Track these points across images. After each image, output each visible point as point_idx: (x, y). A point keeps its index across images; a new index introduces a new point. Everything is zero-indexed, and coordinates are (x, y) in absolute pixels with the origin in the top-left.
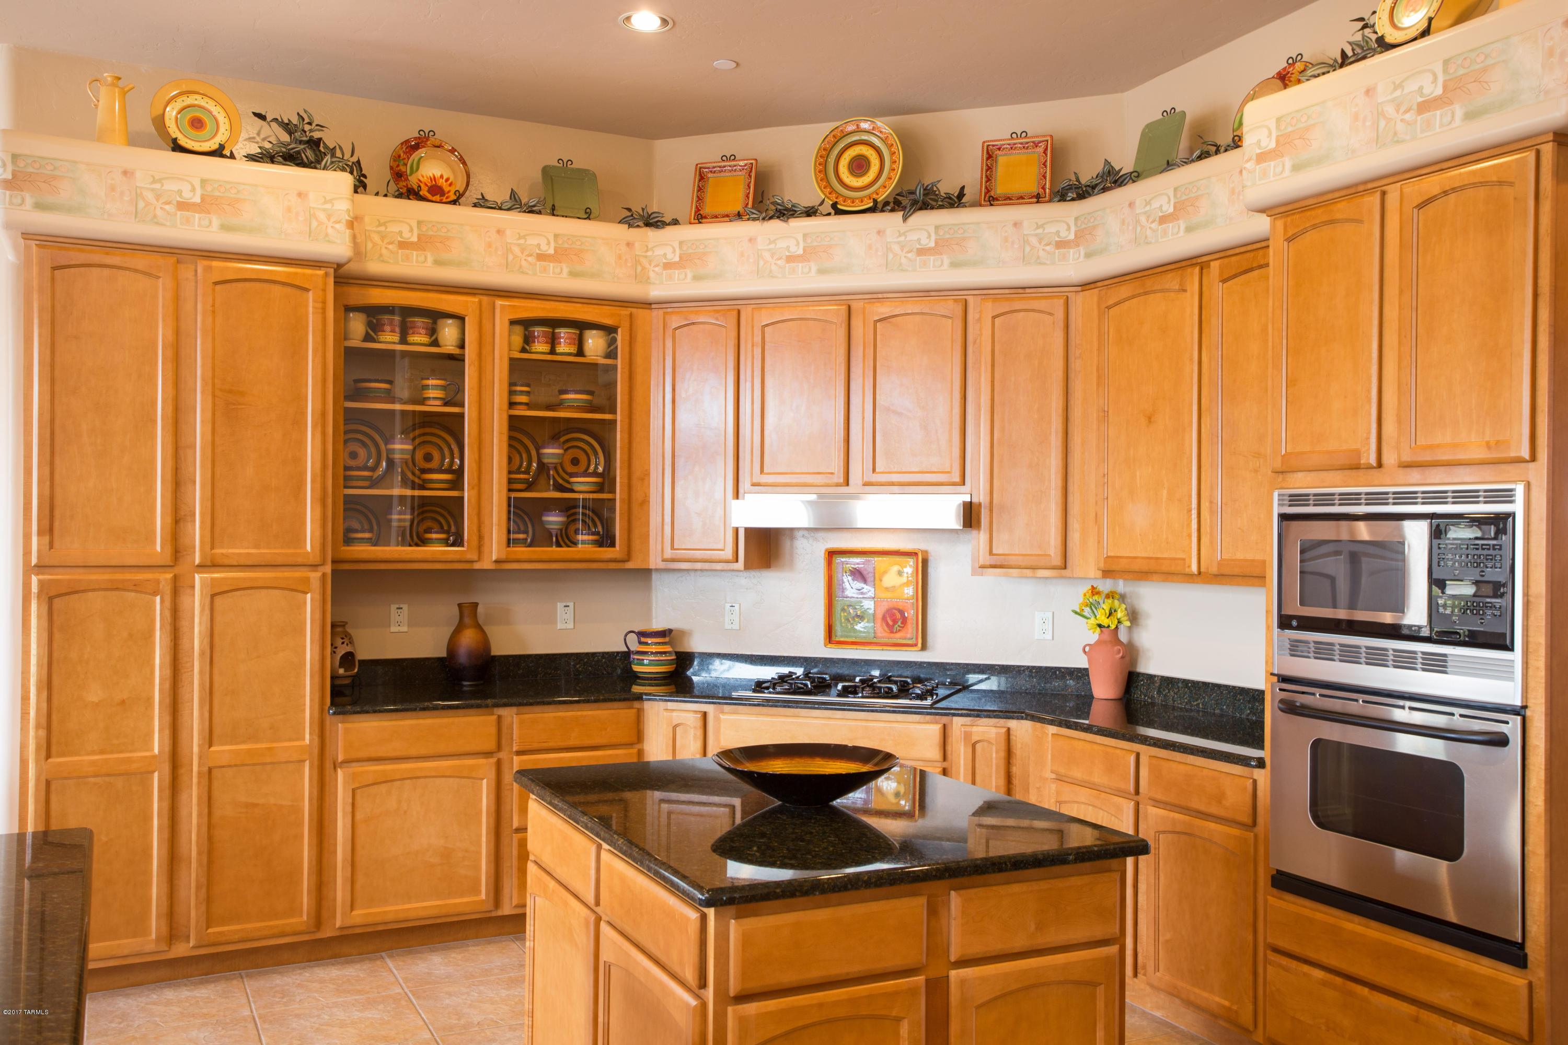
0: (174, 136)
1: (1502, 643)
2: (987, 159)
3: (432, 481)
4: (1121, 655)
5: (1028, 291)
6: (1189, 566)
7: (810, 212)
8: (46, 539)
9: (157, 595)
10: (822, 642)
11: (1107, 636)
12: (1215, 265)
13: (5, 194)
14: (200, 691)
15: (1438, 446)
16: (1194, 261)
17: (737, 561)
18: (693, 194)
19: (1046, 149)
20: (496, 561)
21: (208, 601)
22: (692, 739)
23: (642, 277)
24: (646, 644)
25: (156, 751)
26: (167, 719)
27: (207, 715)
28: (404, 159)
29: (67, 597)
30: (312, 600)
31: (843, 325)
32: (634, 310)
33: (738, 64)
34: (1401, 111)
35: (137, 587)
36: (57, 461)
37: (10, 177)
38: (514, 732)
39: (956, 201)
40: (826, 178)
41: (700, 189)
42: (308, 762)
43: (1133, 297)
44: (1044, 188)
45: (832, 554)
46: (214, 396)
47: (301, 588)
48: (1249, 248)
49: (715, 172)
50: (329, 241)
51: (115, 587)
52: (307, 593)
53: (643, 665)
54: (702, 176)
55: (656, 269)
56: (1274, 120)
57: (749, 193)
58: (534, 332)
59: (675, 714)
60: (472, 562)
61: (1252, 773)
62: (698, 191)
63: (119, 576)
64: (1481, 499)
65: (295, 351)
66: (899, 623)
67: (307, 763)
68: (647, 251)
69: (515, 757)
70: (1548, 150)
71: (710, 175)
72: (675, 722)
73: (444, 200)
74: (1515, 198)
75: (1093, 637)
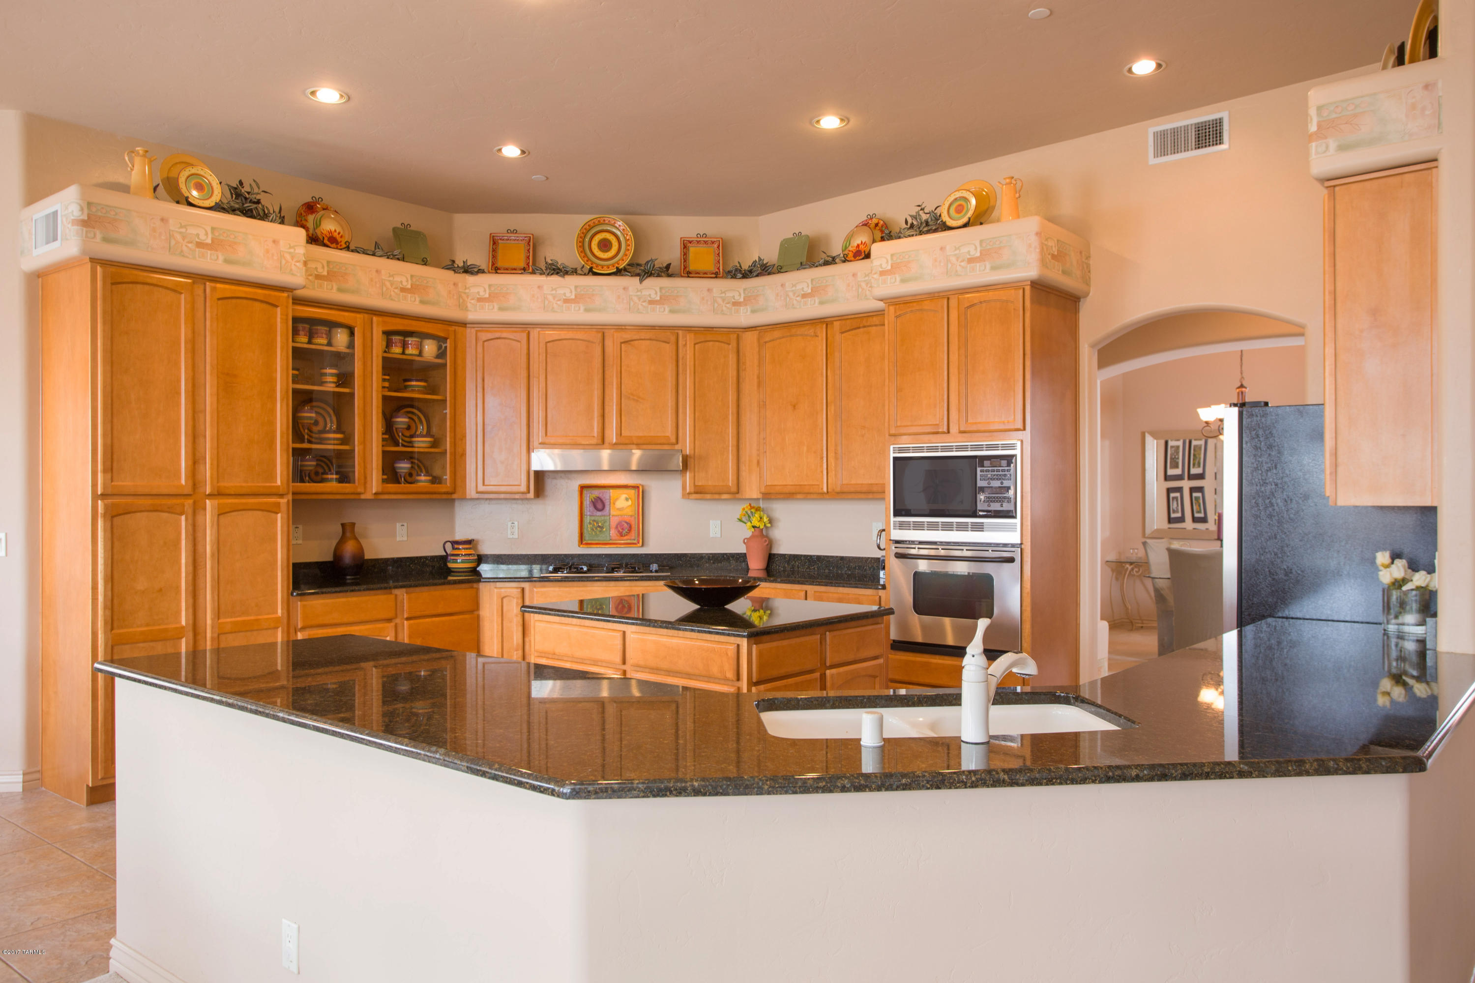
0: (186, 195)
1: (1009, 515)
2: (684, 248)
3: (329, 439)
4: (767, 543)
5: (715, 329)
6: (822, 489)
7: (574, 272)
8: (109, 476)
9: (183, 515)
10: (577, 543)
11: (757, 533)
12: (837, 324)
13: (83, 230)
14: (212, 581)
15: (979, 423)
16: (822, 320)
17: (529, 493)
18: (489, 254)
19: (719, 246)
20: (375, 494)
21: (216, 519)
22: (515, 605)
23: (463, 306)
24: (459, 549)
25: (184, 623)
26: (191, 601)
27: (216, 597)
28: (304, 216)
29: (123, 516)
30: (282, 518)
31: (600, 344)
32: (457, 328)
33: (547, 178)
34: (959, 261)
35: (170, 510)
36: (115, 420)
37: (86, 218)
38: (405, 605)
39: (666, 271)
40: (584, 251)
41: (494, 250)
42: (280, 628)
43: (783, 337)
44: (719, 269)
45: (583, 488)
46: (218, 377)
47: (274, 509)
48: (856, 316)
49: (503, 240)
50: (292, 274)
51: (156, 509)
52: (278, 513)
53: (457, 563)
54: (494, 241)
55: (472, 301)
56: (889, 255)
57: (529, 256)
58: (409, 341)
59: (503, 590)
60: (360, 494)
61: (878, 593)
62: (493, 251)
63: (157, 501)
64: (1000, 448)
65: (269, 348)
66: (626, 530)
67: (280, 630)
68: (466, 289)
69: (405, 622)
70: (1028, 289)
71: (500, 241)
72: (503, 595)
73: (339, 247)
74: (1014, 309)
75: (748, 533)
